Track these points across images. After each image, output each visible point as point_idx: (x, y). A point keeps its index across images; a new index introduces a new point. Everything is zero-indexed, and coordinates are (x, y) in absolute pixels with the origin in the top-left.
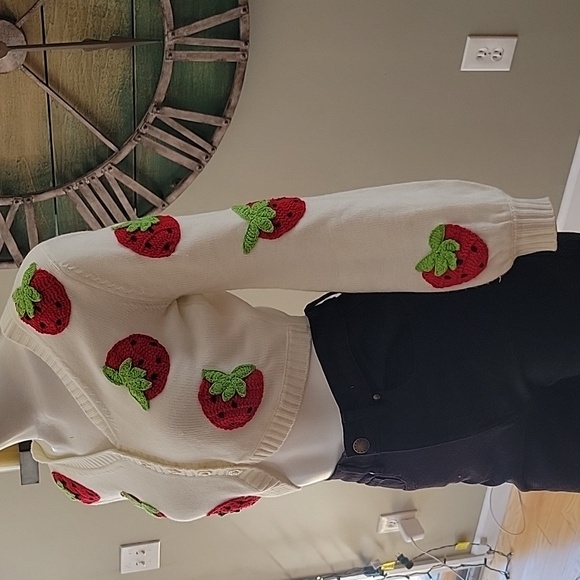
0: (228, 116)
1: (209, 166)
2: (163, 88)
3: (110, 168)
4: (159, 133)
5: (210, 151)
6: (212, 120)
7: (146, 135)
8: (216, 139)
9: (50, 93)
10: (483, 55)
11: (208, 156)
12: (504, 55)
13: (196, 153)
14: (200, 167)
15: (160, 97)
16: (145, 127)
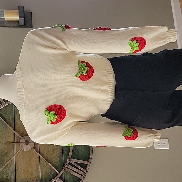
0: (90, 161)
1: (86, 177)
2: (71, 153)
3: (57, 178)
4: (70, 167)
5: (86, 172)
6: (85, 162)
7: (67, 167)
8: (87, 168)
9: (40, 155)
10: (160, 144)
11: (86, 174)
12: (166, 144)
13: (82, 173)
14: (83, 178)
15: (70, 156)
16: (66, 165)
